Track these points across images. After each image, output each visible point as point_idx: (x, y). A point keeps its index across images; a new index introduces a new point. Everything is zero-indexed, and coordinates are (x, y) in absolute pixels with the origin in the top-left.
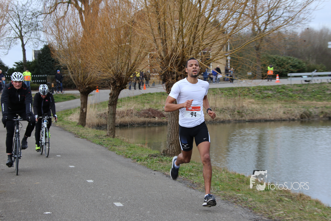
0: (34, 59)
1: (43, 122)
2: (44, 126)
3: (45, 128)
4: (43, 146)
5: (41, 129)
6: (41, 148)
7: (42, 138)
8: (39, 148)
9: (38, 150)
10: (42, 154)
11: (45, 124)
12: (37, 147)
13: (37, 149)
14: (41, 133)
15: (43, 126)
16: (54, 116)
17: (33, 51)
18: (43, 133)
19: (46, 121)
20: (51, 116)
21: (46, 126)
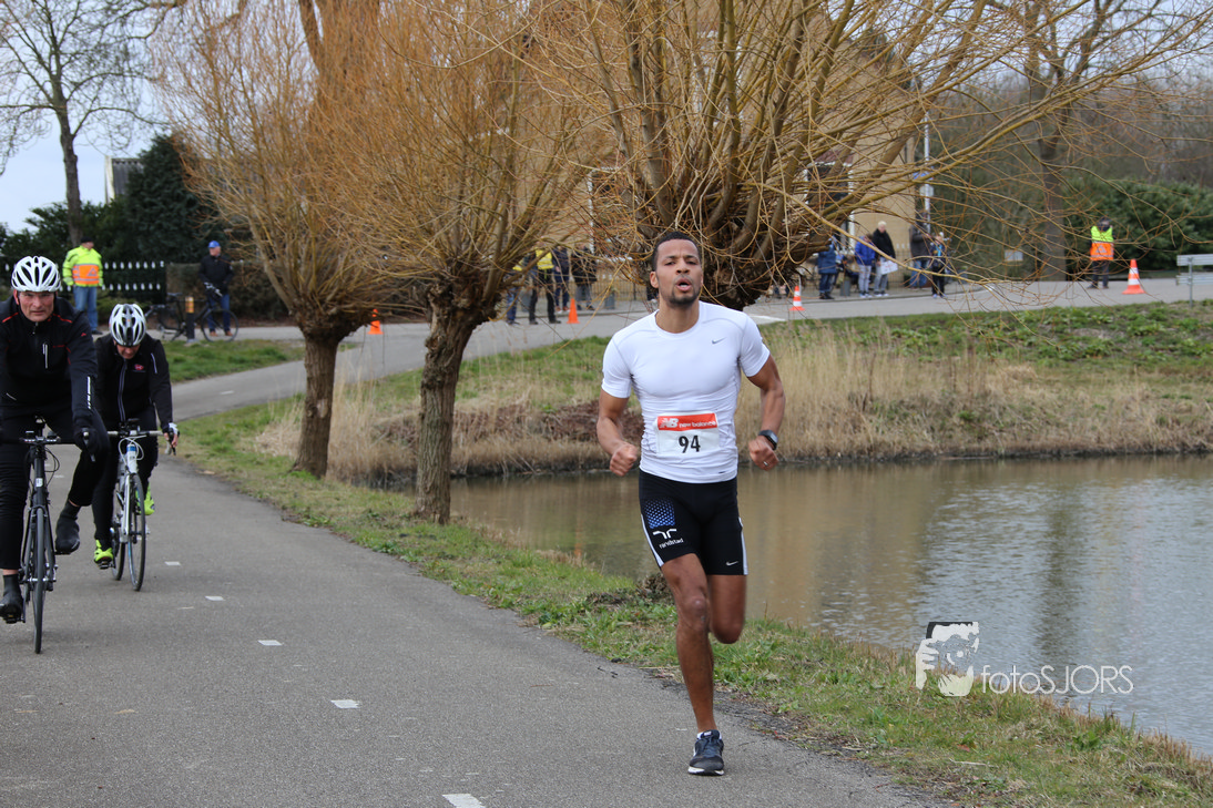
0: (112, 194)
1: (125, 452)
2: (127, 468)
3: (132, 475)
4: (124, 545)
5: (119, 481)
6: (115, 554)
7: (120, 517)
8: (107, 553)
9: (104, 562)
10: (119, 577)
11: (130, 461)
12: (99, 551)
13: (98, 557)
14: (116, 495)
15: (123, 468)
16: (167, 430)
17: (110, 161)
18: (123, 494)
19: (134, 449)
20: (156, 429)
21: (133, 468)
